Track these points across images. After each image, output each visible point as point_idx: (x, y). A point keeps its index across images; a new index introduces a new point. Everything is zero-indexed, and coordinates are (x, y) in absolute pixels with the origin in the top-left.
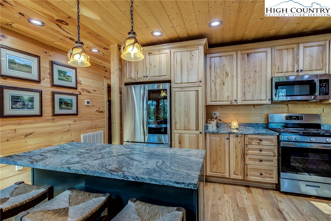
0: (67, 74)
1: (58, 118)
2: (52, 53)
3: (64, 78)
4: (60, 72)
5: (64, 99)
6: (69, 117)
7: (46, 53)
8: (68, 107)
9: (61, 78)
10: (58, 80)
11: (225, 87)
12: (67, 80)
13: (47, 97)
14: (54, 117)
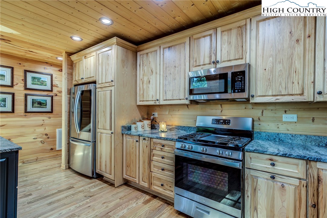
0: (42, 79)
1: (30, 115)
2: (26, 64)
3: (38, 82)
4: (34, 78)
5: (38, 100)
6: (42, 114)
7: (20, 64)
8: (42, 106)
9: (35, 82)
10: (32, 84)
11: (150, 86)
12: (41, 84)
13: (20, 98)
14: (27, 114)
